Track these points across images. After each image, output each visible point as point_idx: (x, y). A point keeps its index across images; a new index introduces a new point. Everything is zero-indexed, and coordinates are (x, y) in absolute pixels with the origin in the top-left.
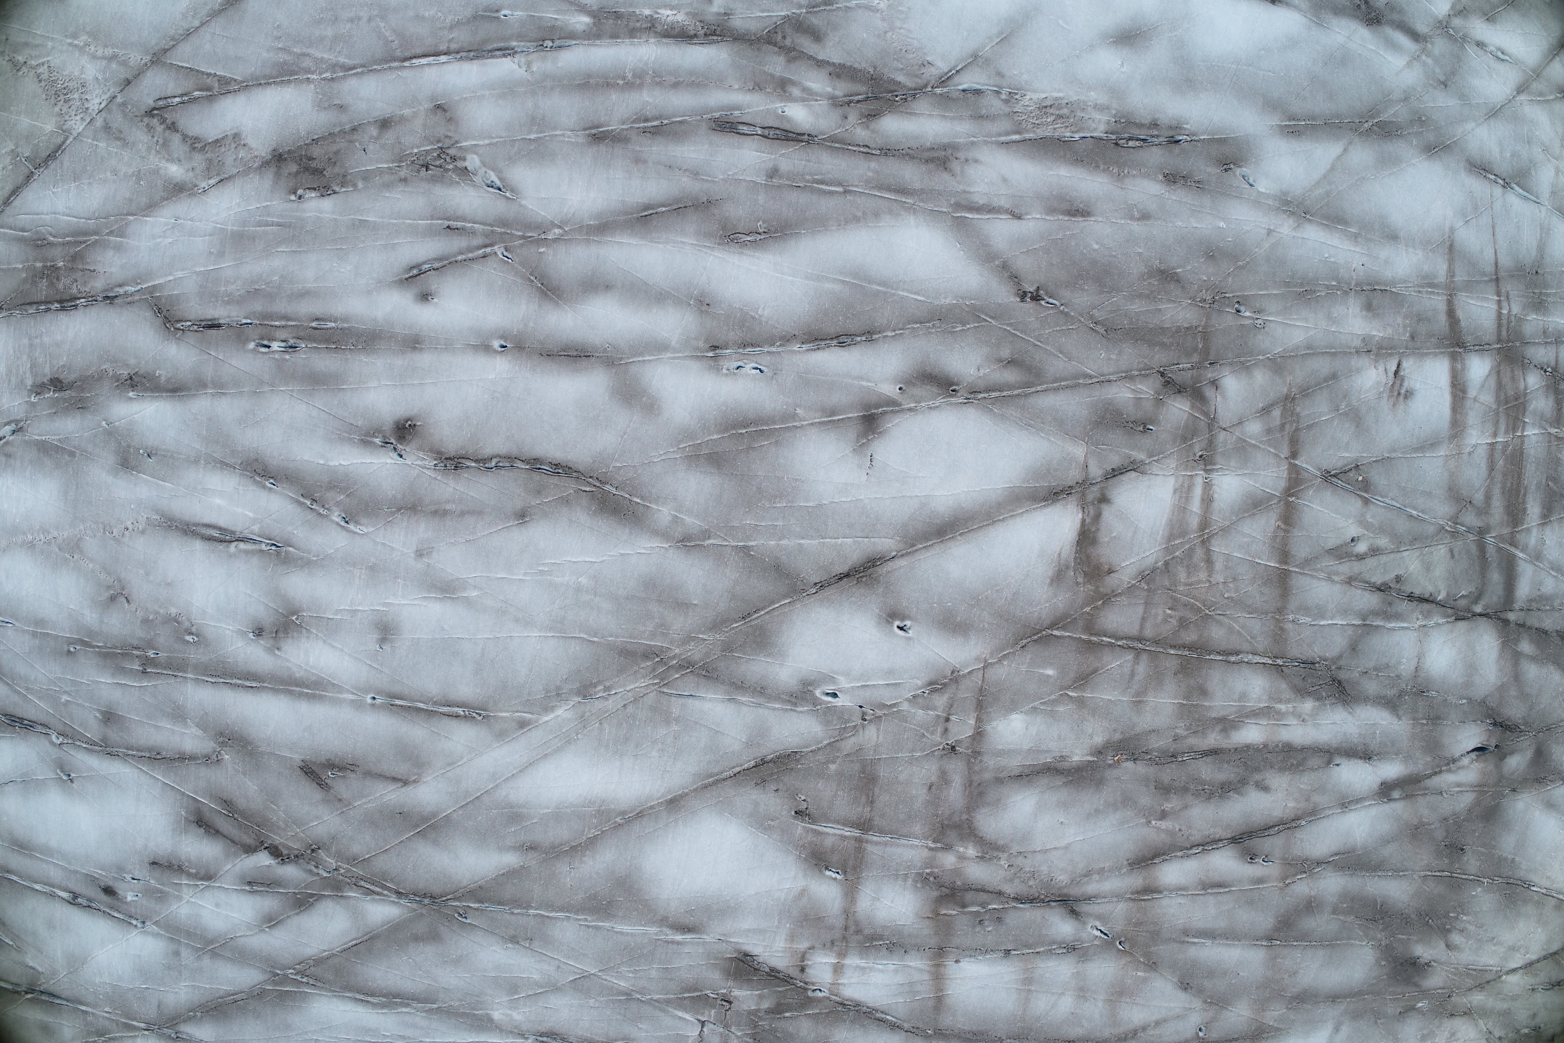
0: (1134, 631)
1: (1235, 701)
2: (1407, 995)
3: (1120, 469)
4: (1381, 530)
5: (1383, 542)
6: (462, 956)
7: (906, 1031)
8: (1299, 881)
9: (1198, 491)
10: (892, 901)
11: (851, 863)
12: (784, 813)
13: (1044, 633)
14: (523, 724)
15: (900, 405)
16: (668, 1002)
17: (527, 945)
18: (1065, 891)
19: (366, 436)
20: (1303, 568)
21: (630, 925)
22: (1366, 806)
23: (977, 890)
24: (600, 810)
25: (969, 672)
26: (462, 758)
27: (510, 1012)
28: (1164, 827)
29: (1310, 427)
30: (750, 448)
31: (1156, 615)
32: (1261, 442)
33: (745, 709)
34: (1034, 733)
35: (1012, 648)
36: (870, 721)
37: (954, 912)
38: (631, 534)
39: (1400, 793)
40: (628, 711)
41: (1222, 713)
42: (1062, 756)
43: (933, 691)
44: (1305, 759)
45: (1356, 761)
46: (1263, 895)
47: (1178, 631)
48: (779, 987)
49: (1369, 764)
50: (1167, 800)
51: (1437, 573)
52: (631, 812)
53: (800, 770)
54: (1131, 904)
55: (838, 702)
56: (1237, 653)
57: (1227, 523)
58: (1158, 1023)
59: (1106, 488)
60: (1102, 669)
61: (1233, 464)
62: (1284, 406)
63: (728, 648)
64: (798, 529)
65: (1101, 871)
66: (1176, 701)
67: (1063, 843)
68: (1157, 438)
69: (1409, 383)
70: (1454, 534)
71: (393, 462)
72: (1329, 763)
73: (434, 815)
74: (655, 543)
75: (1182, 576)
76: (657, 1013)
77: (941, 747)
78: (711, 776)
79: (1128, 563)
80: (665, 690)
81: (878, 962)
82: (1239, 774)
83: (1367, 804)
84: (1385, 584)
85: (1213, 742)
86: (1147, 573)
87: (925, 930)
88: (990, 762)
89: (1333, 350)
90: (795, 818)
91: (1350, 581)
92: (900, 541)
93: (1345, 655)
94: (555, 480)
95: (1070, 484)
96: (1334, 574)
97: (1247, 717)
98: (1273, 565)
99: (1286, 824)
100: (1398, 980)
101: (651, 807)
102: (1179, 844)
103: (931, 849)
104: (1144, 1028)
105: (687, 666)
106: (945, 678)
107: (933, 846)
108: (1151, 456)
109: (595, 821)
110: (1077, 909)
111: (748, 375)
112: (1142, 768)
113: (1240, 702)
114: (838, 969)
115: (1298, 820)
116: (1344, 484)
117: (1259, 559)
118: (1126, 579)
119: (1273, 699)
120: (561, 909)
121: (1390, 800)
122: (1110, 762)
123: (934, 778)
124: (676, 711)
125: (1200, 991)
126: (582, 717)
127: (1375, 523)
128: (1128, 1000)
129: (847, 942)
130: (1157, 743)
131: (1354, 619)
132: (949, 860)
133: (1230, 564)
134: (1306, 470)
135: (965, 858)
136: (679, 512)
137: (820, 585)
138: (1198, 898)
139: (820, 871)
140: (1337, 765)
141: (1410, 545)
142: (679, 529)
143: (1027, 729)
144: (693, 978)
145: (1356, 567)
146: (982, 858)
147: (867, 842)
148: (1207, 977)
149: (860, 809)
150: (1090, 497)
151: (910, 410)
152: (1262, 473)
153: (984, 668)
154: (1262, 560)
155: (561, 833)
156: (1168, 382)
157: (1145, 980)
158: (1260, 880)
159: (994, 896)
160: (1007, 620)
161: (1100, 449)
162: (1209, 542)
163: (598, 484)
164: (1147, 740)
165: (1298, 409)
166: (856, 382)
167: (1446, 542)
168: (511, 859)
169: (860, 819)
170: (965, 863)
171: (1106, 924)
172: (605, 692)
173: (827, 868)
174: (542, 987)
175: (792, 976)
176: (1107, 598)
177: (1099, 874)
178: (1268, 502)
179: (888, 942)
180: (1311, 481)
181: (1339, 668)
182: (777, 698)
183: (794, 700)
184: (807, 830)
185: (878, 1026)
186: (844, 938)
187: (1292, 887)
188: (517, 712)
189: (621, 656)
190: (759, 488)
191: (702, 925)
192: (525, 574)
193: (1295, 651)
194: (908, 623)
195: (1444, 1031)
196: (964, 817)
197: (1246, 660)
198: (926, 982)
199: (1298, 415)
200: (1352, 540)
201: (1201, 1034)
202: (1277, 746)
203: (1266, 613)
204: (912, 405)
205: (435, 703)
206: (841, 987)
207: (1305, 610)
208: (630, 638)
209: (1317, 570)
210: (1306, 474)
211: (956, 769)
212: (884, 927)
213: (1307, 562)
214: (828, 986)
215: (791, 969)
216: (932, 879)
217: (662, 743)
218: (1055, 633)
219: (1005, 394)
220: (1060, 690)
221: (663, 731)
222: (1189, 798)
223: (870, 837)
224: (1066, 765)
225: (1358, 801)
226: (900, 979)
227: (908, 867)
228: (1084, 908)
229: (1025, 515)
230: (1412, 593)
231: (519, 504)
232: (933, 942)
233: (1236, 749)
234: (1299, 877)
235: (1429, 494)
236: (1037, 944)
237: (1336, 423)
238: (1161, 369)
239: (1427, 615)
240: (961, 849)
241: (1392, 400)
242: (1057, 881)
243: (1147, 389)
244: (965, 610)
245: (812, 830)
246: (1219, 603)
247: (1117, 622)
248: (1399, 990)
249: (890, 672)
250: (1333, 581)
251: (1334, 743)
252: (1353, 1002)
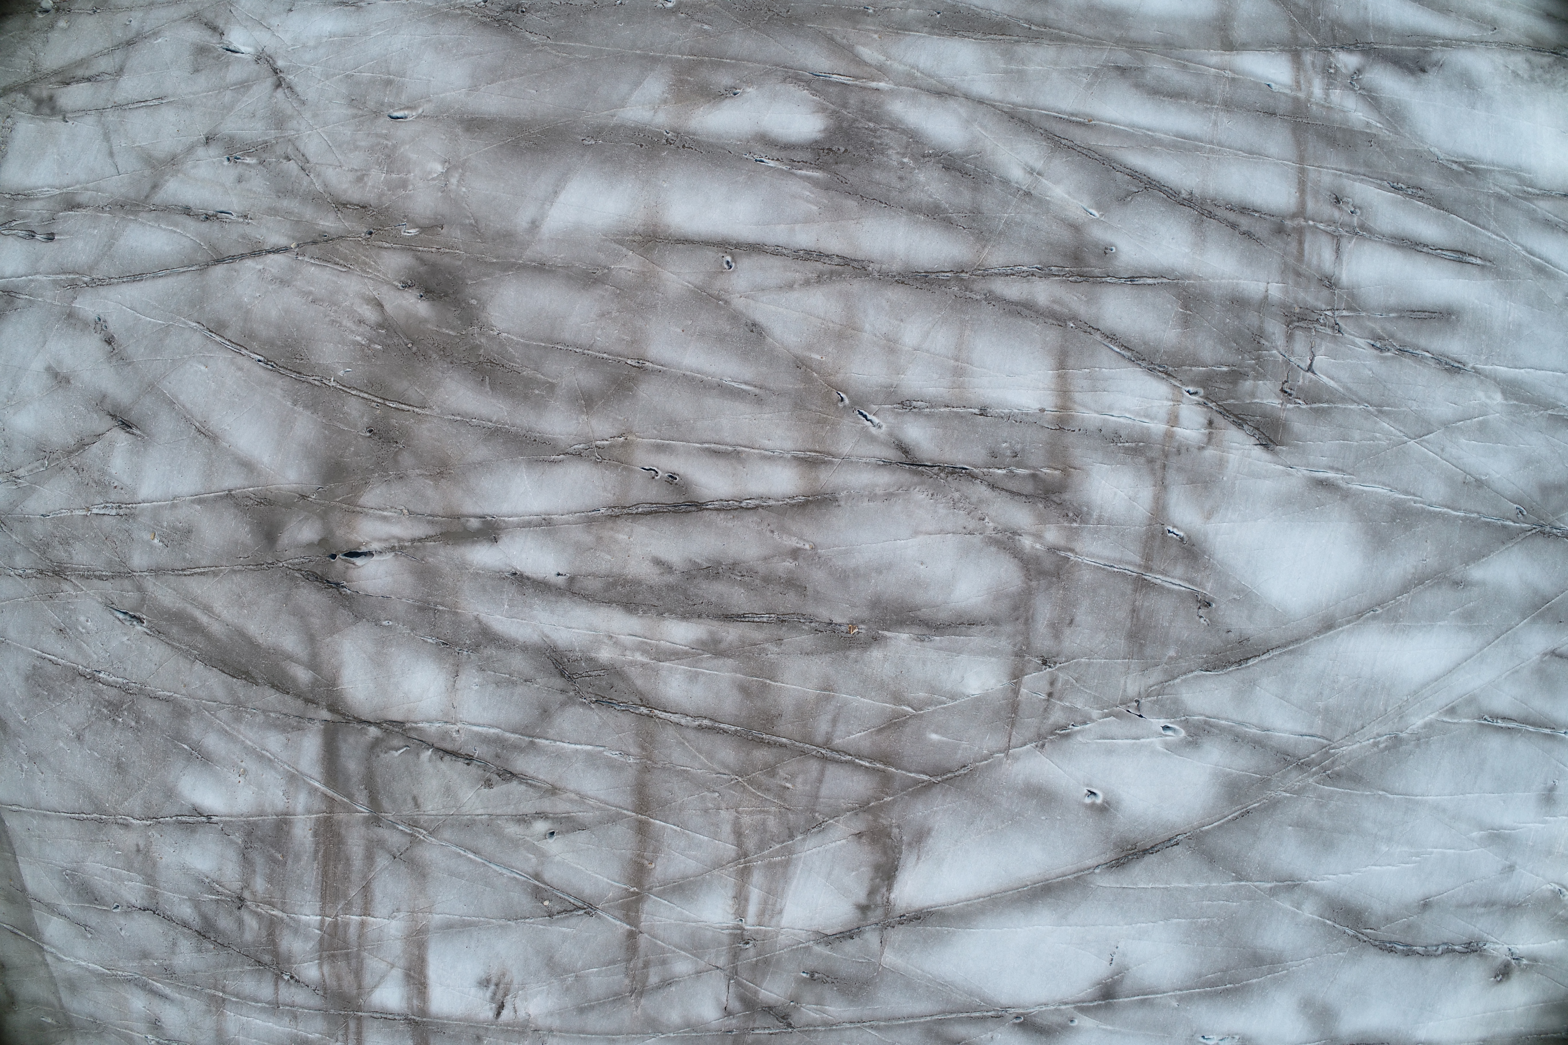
0: (832, 771)
1: (703, 673)
2: (433, 250)
3: (843, 937)
4: (515, 843)
5: (512, 829)
6: (1524, 468)
7: (1098, 330)
8: (606, 437)
9: (753, 909)
10: (1115, 494)
11: (1157, 543)
12: (1223, 607)
13: (939, 779)
14: (1452, 711)
15: (1075, 1008)
16: (1343, 399)
17: (1468, 477)
18: (916, 479)
19: (1533, 965)
20: (618, 814)
21: (1376, 493)
22: (517, 516)
23: (1020, 494)
24: (1396, 622)
25: (1025, 745)
26: (1506, 678)
27: (1488, 401)
28: (794, 539)
29: (613, 962)
30: (1224, 971)
31: (805, 783)
32: (674, 952)
33: (1255, 720)
34: (954, 672)
35: (977, 767)
36: (1131, 701)
37: (1045, 470)
38: (1339, 892)
39: (469, 524)
40: (1361, 722)
41: (720, 662)
42: (923, 641)
43: (1064, 728)
44: (607, 589)
45: (535, 576)
46: (655, 428)
47: (776, 763)
48: (1235, 405)
49: (516, 569)
50: (790, 572)
51: (434, 782)
52: (1368, 618)
53: (1205, 652)
54: (833, 449)
55: (1163, 722)
56: (700, 728)
57: (715, 872)
58: (790, 286)
59: (860, 920)
60: (872, 732)
61: (709, 934)
62: (644, 986)
63: (1265, 783)
64: (1189, 897)
65: (872, 497)
66: (779, 684)
67: (920, 538)
68: (799, 965)
69: (484, 995)
70: (414, 823)
71: (1518, 946)
72: (572, 580)
73: (1534, 621)
74: (1318, 884)
75: (772, 823)
76: (1354, 387)
77: (1058, 665)
78: (1291, 652)
79: (838, 842)
80: (1325, 742)
81: (1129, 421)
82: (695, 587)
83: (515, 519)
84: (508, 780)
85: (730, 630)
86: (815, 830)
87: (1080, 454)
88: (1004, 644)
89: (582, 1036)
90: (1213, 600)
91: (554, 791)
92: (1091, 883)
93: (557, 706)
94: (1395, 937)
95: (901, 927)
96: (576, 801)
97: (686, 653)
98: (658, 822)
99: (628, 514)
100: (450, 273)
101: (1349, 622)
102: (773, 515)
103: (1072, 550)
104: (807, 283)
105: (1304, 766)
106: (1052, 741)
107: (1069, 554)
108: (807, 949)
109: (1401, 611)
110: (900, 453)
111: (1218, 1035)
112: (824, 613)
113: (696, 671)
114: (1174, 419)
115: (612, 516)
116: (567, 898)
117: (676, 831)
118: (841, 826)
119: (653, 669)
120: (1436, 515)
121: (482, 517)
122: (863, 626)
123: (1067, 631)
124: (1318, 721)
125: (735, 317)
126: (1401, 717)
127: (524, 852)
128: (831, 325)
129: (1163, 451)
130: (804, 639)
131: (548, 746)
132: (1053, 535)
133: (712, 828)
134: (615, 918)
135: (1034, 535)
136: (1294, 913)
137: (1172, 842)
138: (746, 443)
139: (1189, 537)
140: (559, 574)
141: (474, 820)
142: (1296, 897)
143: (963, 677)
144: (1319, 426)
145: (546, 805)
146: (1015, 533)
147: (1140, 566)
148: (726, 335)
149: (1146, 604)
150: (879, 912)
151: (1066, 1003)
152: (673, 921)
153: (1009, 748)
154: (671, 829)
155: (1433, 598)
156: (783, 1018)
157: (810, 347)
158: (660, 449)
159: (1001, 485)
160: (982, 796)
161: (864, 958)
162: (738, 854)
163: (1360, 935)
164: (816, 645)
165: (627, 981)
166: (1117, 1029)
167: (426, 817)
168: (1477, 573)
169: (1146, 593)
170: (1033, 529)
171: (863, 428)
172: (1379, 742)
173: (1182, 539)
174: (1458, 428)
175: (1221, 416)
176: (863, 807)
177: (875, 495)
178: (664, 889)
179: (1119, 445)
180: (610, 907)
181: (563, 691)
182: (1222, 730)
183: (1207, 727)
184: (1201, 585)
185: (1129, 341)
186: (1166, 456)
187: (615, 432)
188: (1454, 723)
189: (1361, 777)
190: (1221, 935)
191: (1310, 489)
192: (1432, 853)
193: (626, 720)
194: (1088, 801)
195: (373, 187)
196: (1034, 584)
197: (688, 718)
198: (1077, 389)
199: (627, 975)
200: (552, 833)
201: (729, 258)
202: (645, 612)
203: (664, 768)
204: (1063, 1007)
205: (1519, 731)
206: (1170, 396)
207: (611, 765)
208: (1351, 794)
209: (599, 808)
210: (616, 914)
211: (1042, 640)
212: (1124, 464)
213: (614, 819)
214: (1184, 400)
215: (1223, 426)
216: (1071, 515)
217: (1334, 689)
218: (926, 778)
219: (965, 1015)
220: (922, 715)
221: (1332, 701)
222: (762, 568)
223: (1136, 570)
224: (917, 630)
225: (528, 525)
226: (1107, 398)
227: (1096, 532)
228: (892, 454)
229: (955, 901)
230: (468, 764)
231: (1427, 916)
232: (1070, 439)
233: (699, 616)
234: (605, 443)
235: (452, 874)
236: (948, 417)
237: (580, 964)
238: (790, 1030)
239: (445, 735)
240: (1038, 546)
241: (507, 979)
242: (926, 493)
243: (809, 1012)
244: (1027, 810)
245: (1196, 585)
246: (725, 788)
247: (852, 781)
248: (447, 260)
249: (1110, 752)
250: (578, 794)
251: (566, 603)
252: (513, 257)
